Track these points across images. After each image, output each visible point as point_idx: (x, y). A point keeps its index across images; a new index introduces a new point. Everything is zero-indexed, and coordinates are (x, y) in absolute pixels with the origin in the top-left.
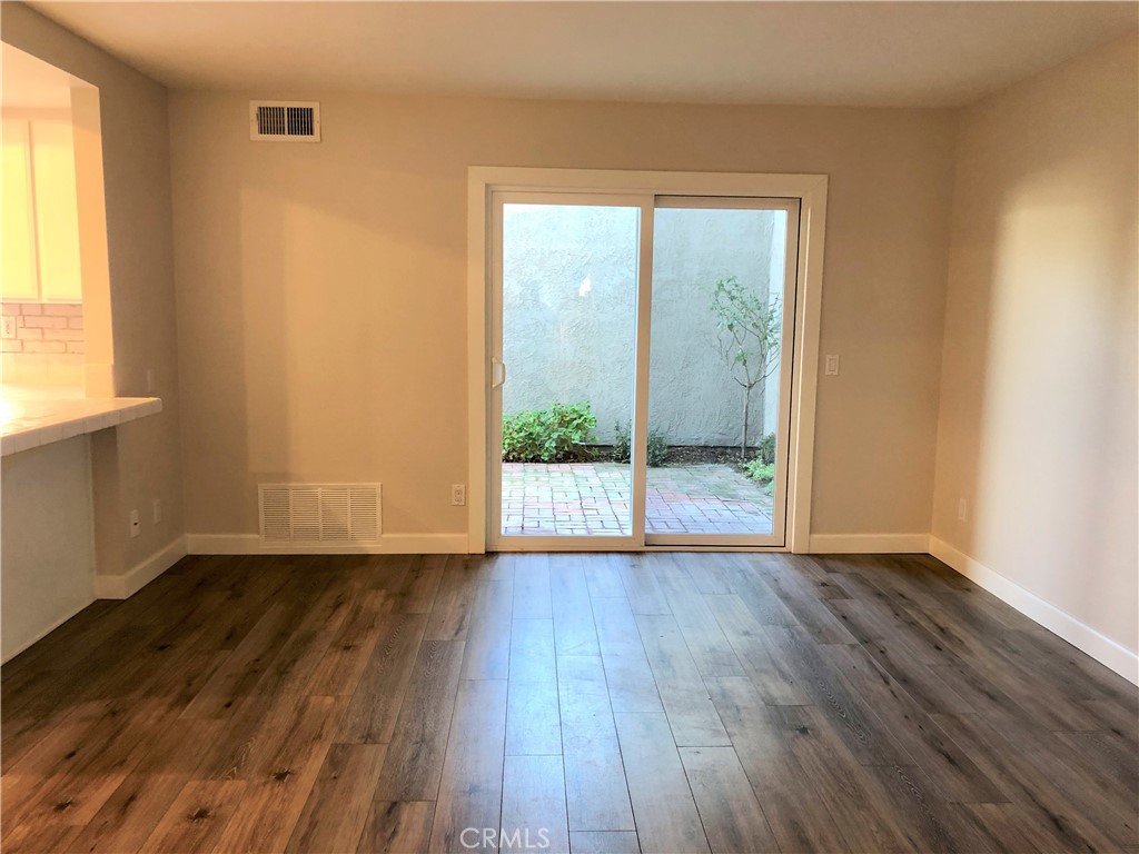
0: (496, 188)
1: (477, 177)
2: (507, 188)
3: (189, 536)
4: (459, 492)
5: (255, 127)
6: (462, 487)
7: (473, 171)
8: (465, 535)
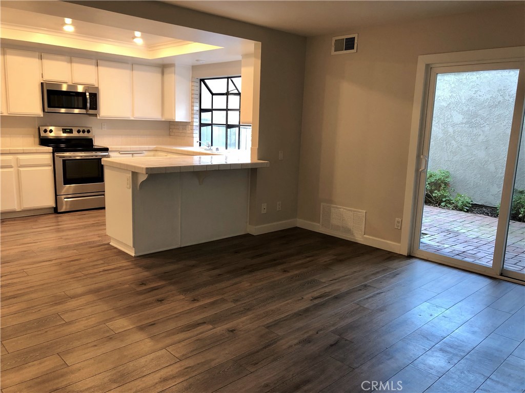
0: (433, 66)
1: (422, 61)
2: (438, 65)
3: (298, 219)
4: (398, 222)
5: (333, 49)
6: (400, 220)
7: (420, 58)
8: (399, 244)
